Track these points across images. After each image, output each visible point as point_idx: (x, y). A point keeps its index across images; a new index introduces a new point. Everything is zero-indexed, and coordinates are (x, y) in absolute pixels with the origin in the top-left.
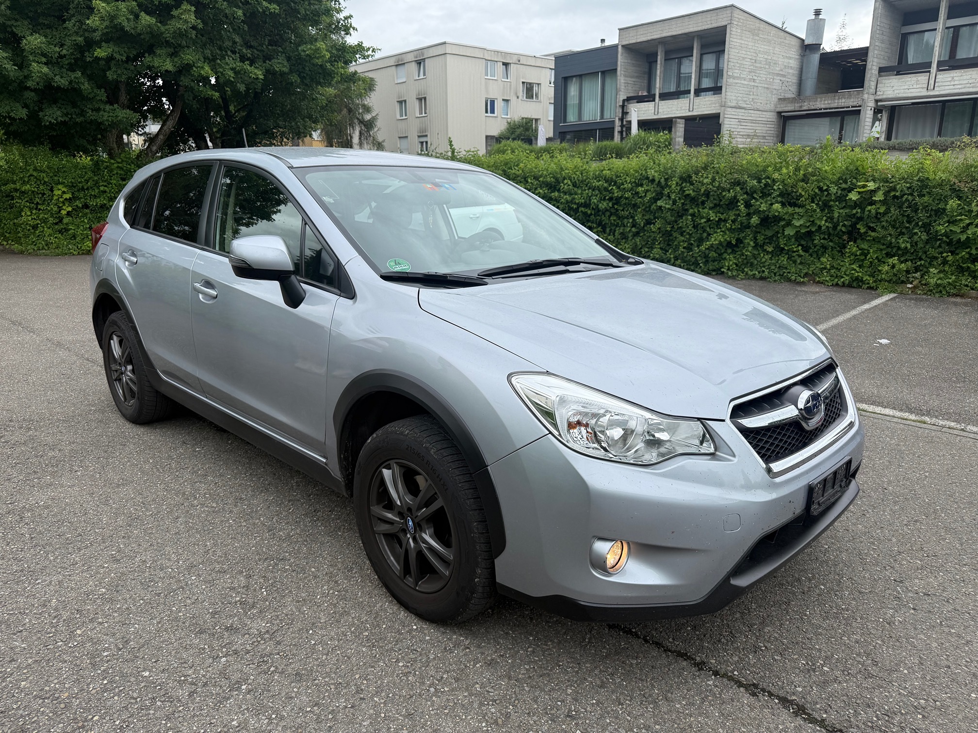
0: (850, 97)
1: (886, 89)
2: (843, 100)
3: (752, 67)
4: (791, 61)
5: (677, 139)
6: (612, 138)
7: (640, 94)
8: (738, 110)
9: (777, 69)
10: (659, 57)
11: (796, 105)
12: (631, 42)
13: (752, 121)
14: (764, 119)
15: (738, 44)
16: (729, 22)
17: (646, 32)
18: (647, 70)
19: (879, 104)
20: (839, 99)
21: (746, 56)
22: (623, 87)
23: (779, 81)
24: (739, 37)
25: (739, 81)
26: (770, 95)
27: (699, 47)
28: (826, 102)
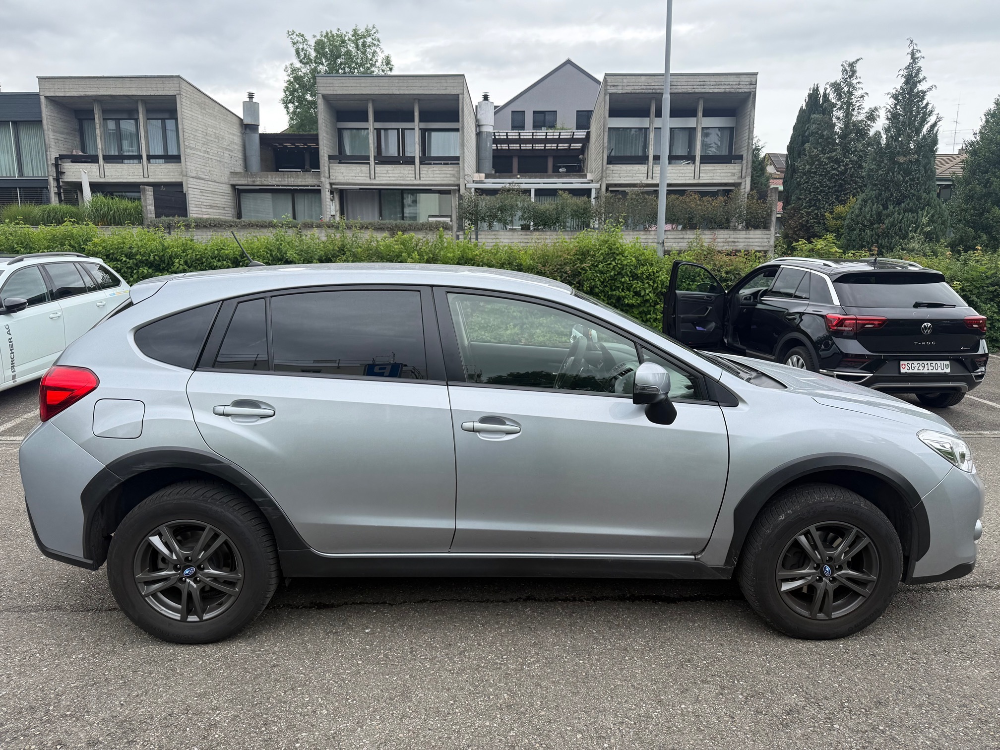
0: (297, 177)
1: (337, 174)
2: (292, 180)
3: (204, 140)
4: (234, 138)
5: (148, 207)
6: (48, 201)
7: (74, 153)
8: (199, 181)
9: (225, 143)
10: (96, 116)
11: (249, 179)
12: (57, 94)
13: (213, 193)
14: (221, 191)
15: (189, 115)
16: (178, 92)
17: (77, 86)
18: (77, 127)
19: (334, 186)
20: (288, 178)
21: (198, 128)
22: (53, 143)
23: (228, 155)
24: (189, 109)
25: (196, 153)
26: (222, 168)
27: (145, 112)
28: (277, 180)
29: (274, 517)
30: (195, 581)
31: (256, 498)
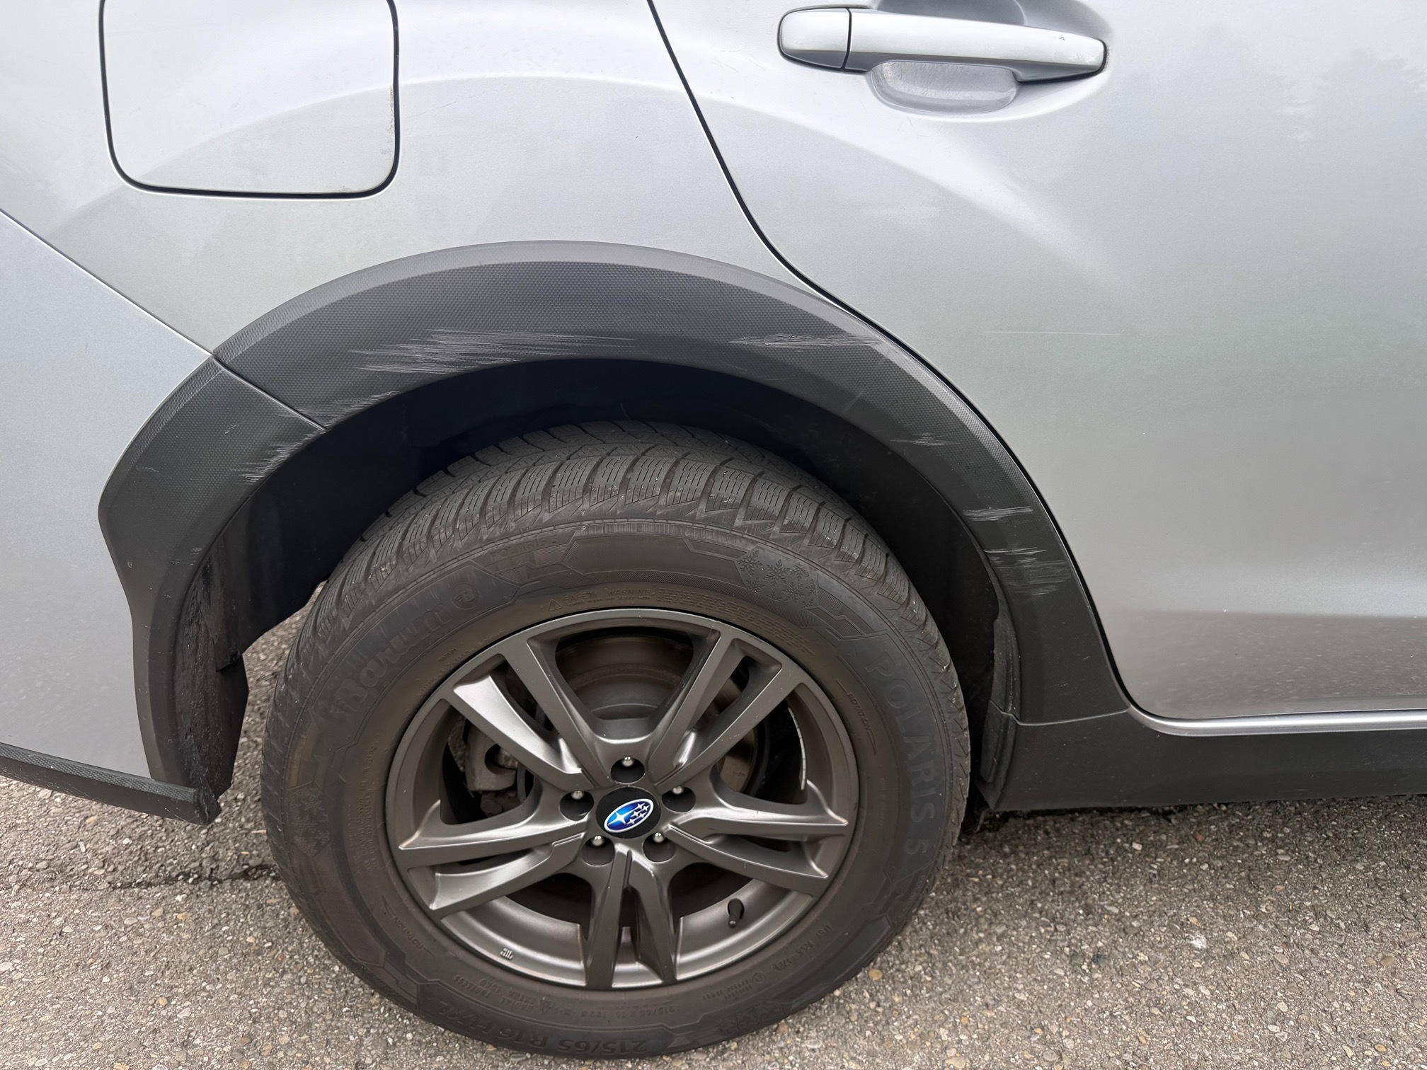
29: (1041, 592)
30: (651, 848)
31: (980, 505)
